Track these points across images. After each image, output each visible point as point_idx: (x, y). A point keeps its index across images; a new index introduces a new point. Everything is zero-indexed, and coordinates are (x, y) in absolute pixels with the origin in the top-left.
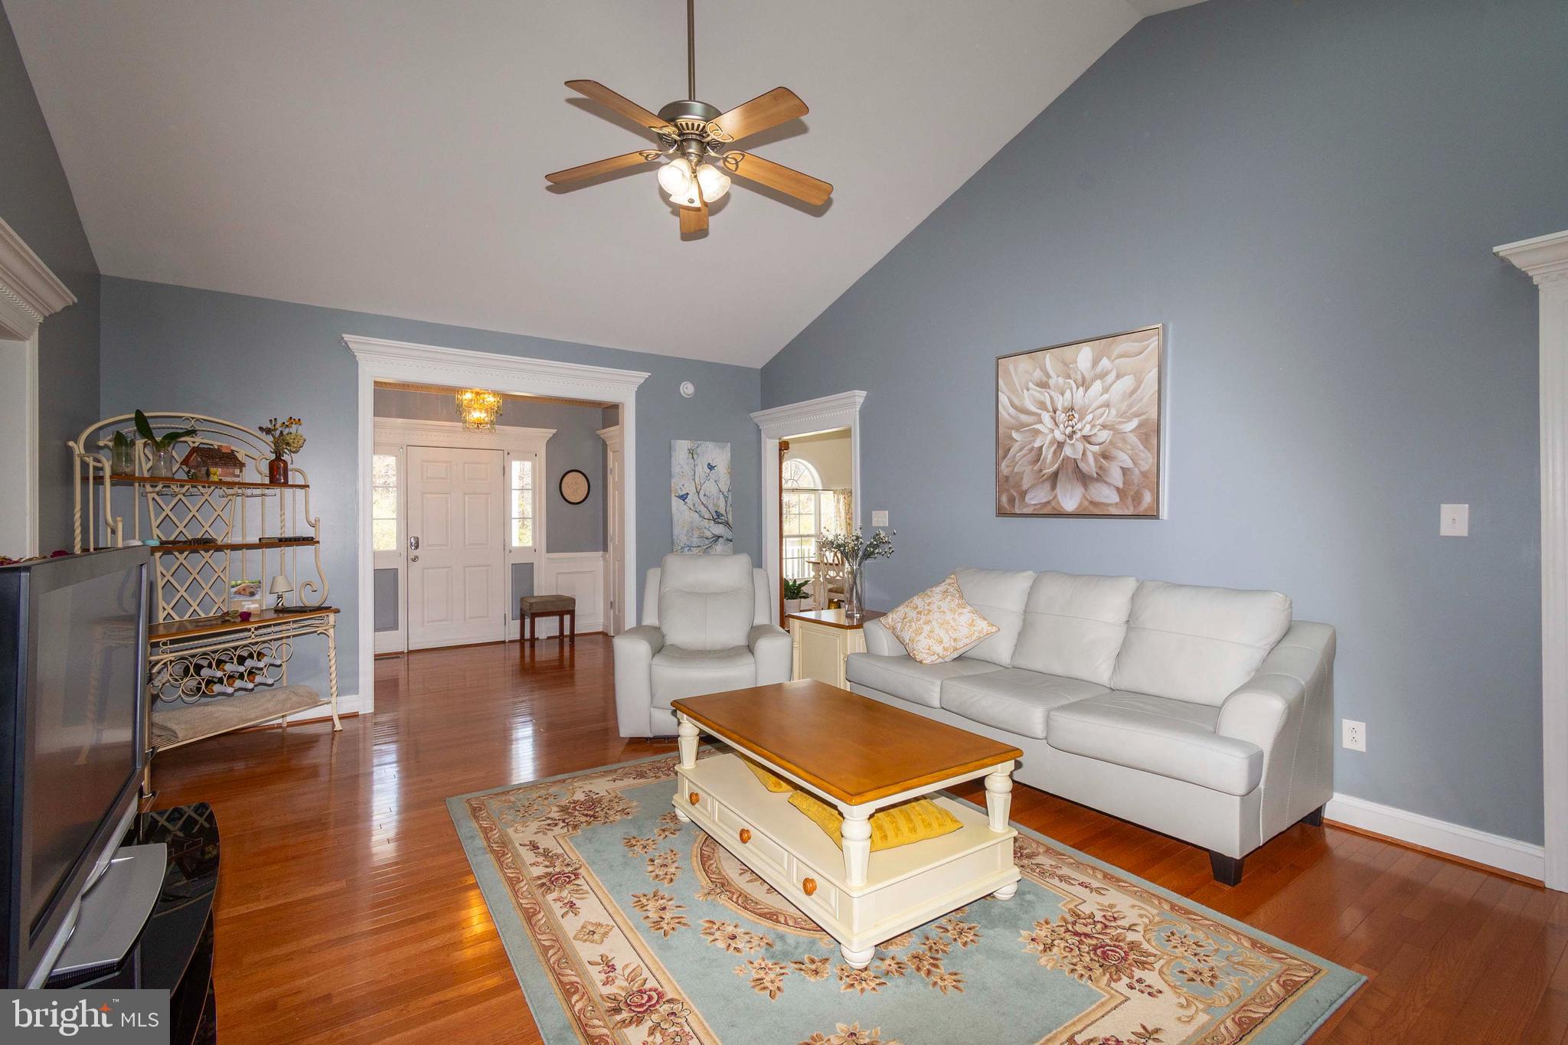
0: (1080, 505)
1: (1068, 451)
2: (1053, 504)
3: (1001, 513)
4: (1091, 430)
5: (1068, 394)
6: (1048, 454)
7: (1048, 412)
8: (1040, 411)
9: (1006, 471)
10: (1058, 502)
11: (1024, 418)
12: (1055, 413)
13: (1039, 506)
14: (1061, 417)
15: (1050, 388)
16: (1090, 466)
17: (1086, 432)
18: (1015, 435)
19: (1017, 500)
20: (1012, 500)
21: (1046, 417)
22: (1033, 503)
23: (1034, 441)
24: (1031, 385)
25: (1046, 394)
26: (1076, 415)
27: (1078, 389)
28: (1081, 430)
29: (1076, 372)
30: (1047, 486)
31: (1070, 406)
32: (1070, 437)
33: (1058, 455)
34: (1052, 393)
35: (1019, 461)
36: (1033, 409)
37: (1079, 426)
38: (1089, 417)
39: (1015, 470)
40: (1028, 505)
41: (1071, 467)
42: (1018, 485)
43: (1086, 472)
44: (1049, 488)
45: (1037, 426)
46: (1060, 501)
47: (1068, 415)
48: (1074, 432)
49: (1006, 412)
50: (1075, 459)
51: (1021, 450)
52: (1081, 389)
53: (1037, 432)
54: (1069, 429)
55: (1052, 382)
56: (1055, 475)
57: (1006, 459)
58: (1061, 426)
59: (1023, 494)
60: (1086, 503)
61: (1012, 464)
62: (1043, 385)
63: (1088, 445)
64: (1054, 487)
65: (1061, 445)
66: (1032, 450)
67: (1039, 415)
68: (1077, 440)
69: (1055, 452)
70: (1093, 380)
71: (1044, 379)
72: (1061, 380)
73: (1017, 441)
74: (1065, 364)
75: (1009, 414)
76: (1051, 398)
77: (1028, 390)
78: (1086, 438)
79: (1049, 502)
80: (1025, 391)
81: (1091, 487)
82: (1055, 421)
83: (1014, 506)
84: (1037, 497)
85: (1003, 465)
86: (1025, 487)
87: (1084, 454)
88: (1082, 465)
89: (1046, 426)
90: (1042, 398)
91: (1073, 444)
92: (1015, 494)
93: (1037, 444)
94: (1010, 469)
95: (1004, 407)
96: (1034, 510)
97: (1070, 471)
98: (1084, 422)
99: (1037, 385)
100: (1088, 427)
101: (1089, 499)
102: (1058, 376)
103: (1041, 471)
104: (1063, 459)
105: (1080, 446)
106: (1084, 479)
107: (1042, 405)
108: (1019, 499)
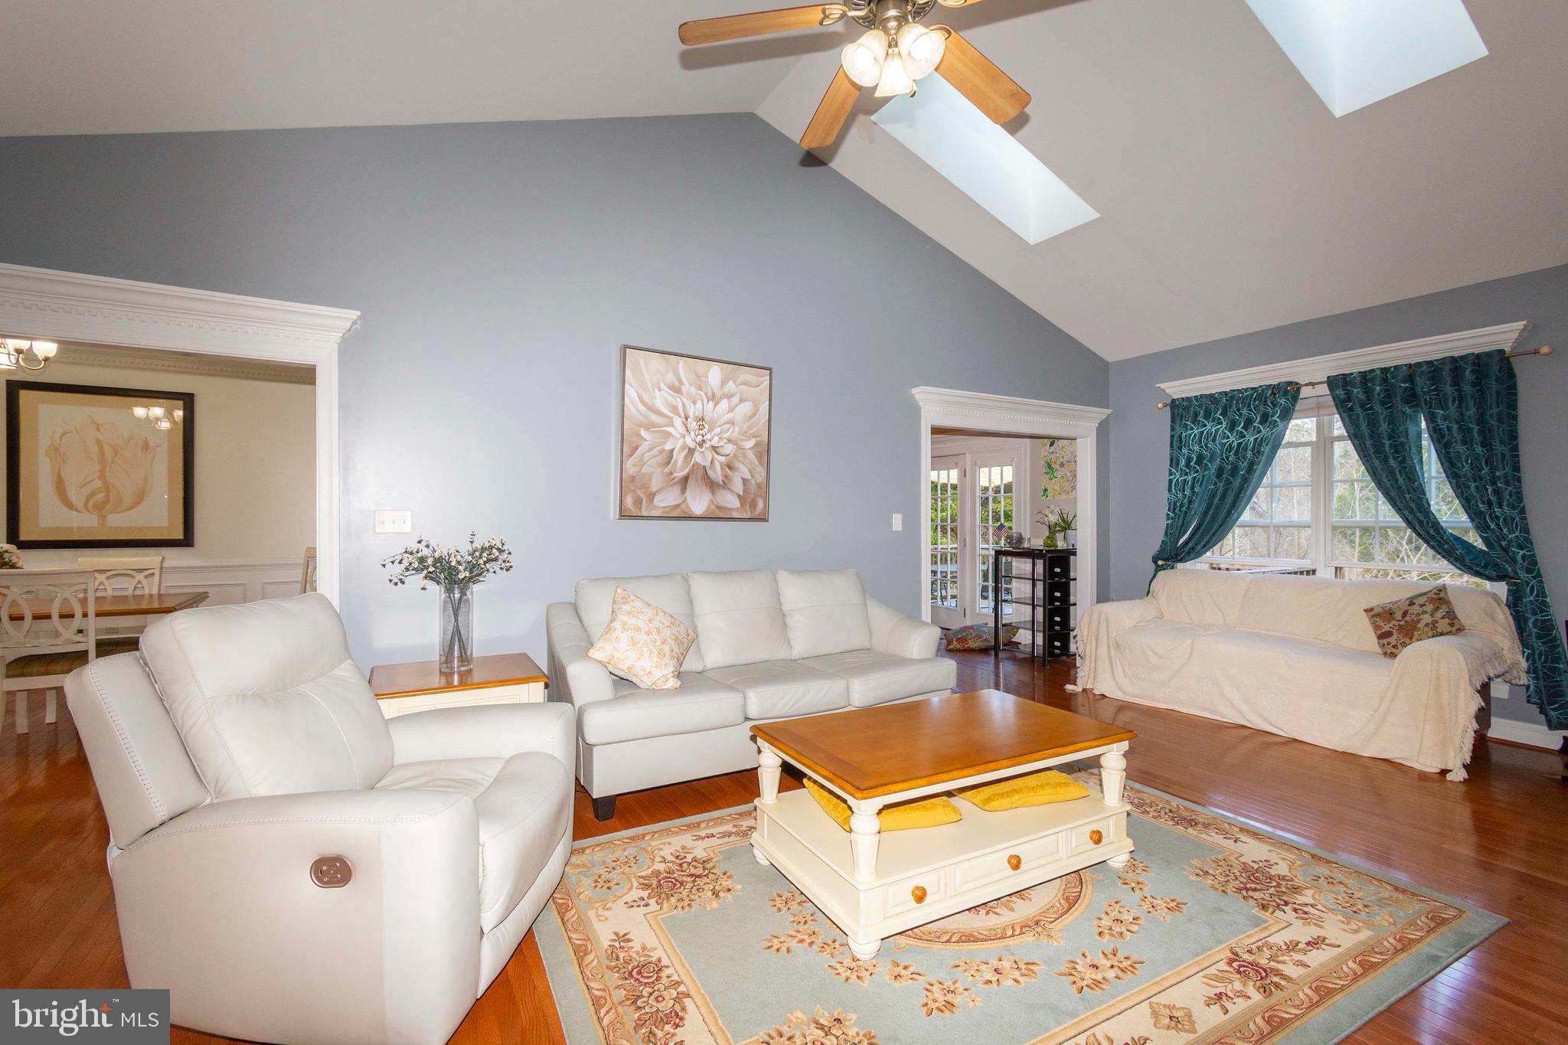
0: (709, 508)
1: (697, 458)
2: (683, 507)
3: (624, 515)
4: (719, 442)
5: (699, 404)
6: (679, 458)
7: (680, 416)
8: (671, 415)
9: (633, 469)
10: (688, 505)
11: (654, 418)
12: (687, 420)
13: (668, 509)
14: (693, 425)
15: (682, 394)
16: (717, 474)
17: (715, 442)
18: (643, 433)
19: (644, 502)
20: (638, 502)
21: (678, 421)
22: (661, 505)
23: (665, 443)
24: (663, 386)
25: (679, 399)
26: (706, 426)
27: (708, 402)
28: (710, 440)
29: (707, 386)
30: (677, 489)
31: (701, 417)
32: (701, 445)
33: (689, 459)
34: (684, 400)
35: (648, 461)
36: (666, 411)
37: (708, 436)
38: (718, 430)
39: (643, 471)
40: (657, 508)
41: (700, 473)
42: (645, 487)
43: (713, 479)
44: (679, 492)
45: (668, 429)
46: (689, 503)
47: (699, 423)
48: (704, 441)
49: (634, 407)
50: (704, 466)
51: (650, 450)
52: (711, 402)
53: (669, 435)
54: (699, 438)
55: (685, 389)
56: (686, 479)
57: (633, 457)
58: (692, 433)
59: (651, 496)
60: (713, 507)
61: (641, 463)
62: (676, 390)
63: (716, 455)
64: (684, 490)
65: (691, 451)
66: (662, 451)
67: (672, 418)
68: (706, 449)
69: (686, 456)
70: (722, 398)
71: (677, 384)
72: (693, 390)
73: (646, 440)
74: (698, 377)
75: (637, 410)
76: (683, 404)
77: (660, 390)
78: (714, 448)
79: (678, 505)
80: (656, 390)
81: (718, 494)
82: (686, 427)
83: (640, 509)
84: (667, 499)
85: (629, 464)
86: (654, 489)
87: (712, 462)
88: (710, 472)
89: (678, 431)
90: (675, 403)
91: (702, 452)
92: (642, 495)
93: (668, 447)
94: (637, 469)
95: (632, 402)
96: (663, 512)
97: (699, 477)
98: (713, 433)
99: (669, 388)
100: (716, 438)
101: (716, 503)
102: (691, 385)
103: (671, 474)
104: (694, 465)
105: (709, 455)
106: (712, 485)
107: (675, 409)
108: (647, 502)
